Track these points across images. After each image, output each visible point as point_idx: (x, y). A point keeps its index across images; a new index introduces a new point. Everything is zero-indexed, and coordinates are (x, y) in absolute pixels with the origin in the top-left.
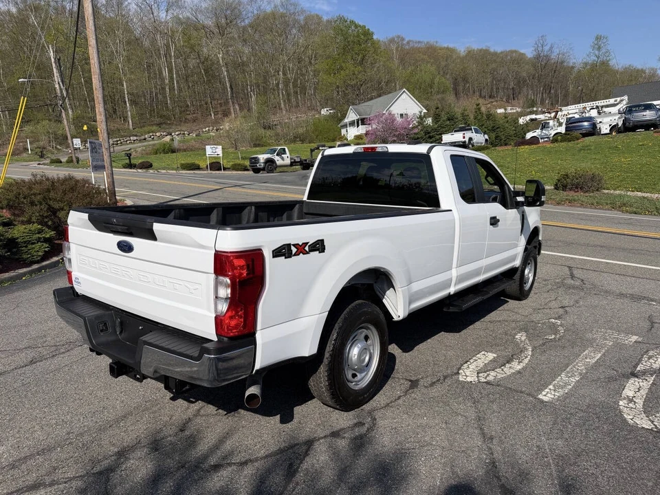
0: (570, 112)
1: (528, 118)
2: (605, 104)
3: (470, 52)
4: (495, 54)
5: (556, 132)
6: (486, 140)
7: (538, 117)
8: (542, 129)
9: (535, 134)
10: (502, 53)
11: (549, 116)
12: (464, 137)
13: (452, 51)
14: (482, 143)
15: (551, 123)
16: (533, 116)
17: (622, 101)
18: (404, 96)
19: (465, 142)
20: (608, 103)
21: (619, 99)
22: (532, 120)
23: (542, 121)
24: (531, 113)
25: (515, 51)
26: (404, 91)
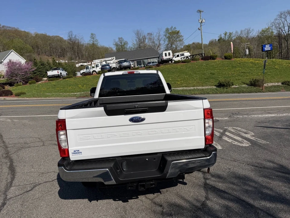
0: (96, 62)
1: (80, 64)
2: (108, 59)
3: (37, 35)
4: (49, 37)
5: (93, 70)
6: (67, 74)
7: (84, 64)
8: (86, 69)
9: (84, 71)
10: (52, 36)
11: (89, 64)
12: (58, 73)
13: (28, 33)
14: (65, 75)
15: (90, 66)
16: (82, 64)
17: (113, 59)
18: (12, 53)
19: (59, 75)
20: (109, 59)
21: (112, 58)
22: (82, 65)
23: (86, 66)
24: (81, 63)
25: (58, 36)
26: (12, 51)
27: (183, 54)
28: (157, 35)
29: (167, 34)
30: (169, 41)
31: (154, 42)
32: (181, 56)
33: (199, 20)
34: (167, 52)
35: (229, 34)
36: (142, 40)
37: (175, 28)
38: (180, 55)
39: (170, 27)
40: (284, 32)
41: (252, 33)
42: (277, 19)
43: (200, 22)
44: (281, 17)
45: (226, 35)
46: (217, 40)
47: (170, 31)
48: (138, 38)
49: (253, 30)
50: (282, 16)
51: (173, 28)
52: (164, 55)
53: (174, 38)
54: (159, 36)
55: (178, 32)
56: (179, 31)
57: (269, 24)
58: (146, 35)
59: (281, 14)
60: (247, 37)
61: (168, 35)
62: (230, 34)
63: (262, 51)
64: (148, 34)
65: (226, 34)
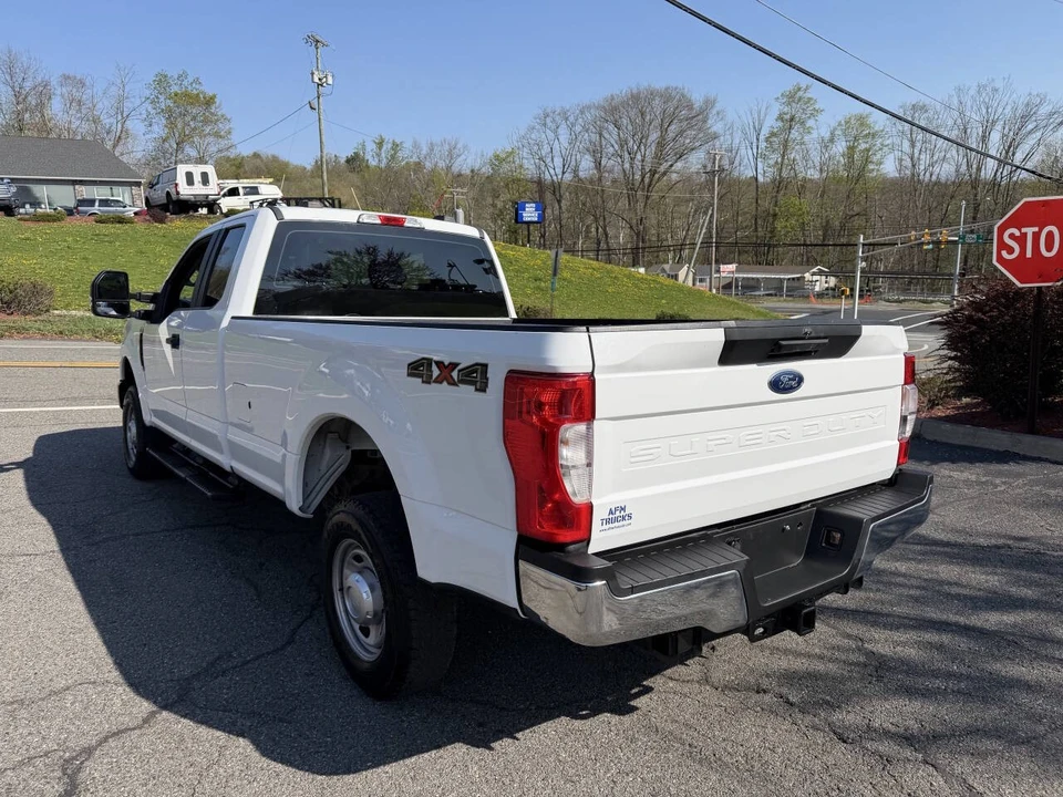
27: (256, 188)
28: (114, 91)
29: (162, 98)
30: (171, 125)
31: (96, 121)
32: (245, 194)
33: (313, 74)
34: (197, 170)
35: (390, 146)
36: (32, 101)
37: (197, 81)
38: (241, 191)
39: (173, 73)
40: (552, 171)
41: (463, 157)
42: (533, 128)
43: (316, 80)
44: (545, 125)
45: (380, 149)
46: (343, 161)
47: (175, 89)
48: (13, 88)
49: (465, 147)
50: (548, 120)
51: (191, 80)
52: (181, 179)
53: (194, 118)
54: (121, 100)
55: (209, 102)
56: (215, 96)
57: (515, 137)
58: (54, 82)
59: (547, 116)
60: (449, 168)
61: (164, 103)
62: (395, 146)
63: (517, 221)
64: (67, 78)
65: (380, 144)
